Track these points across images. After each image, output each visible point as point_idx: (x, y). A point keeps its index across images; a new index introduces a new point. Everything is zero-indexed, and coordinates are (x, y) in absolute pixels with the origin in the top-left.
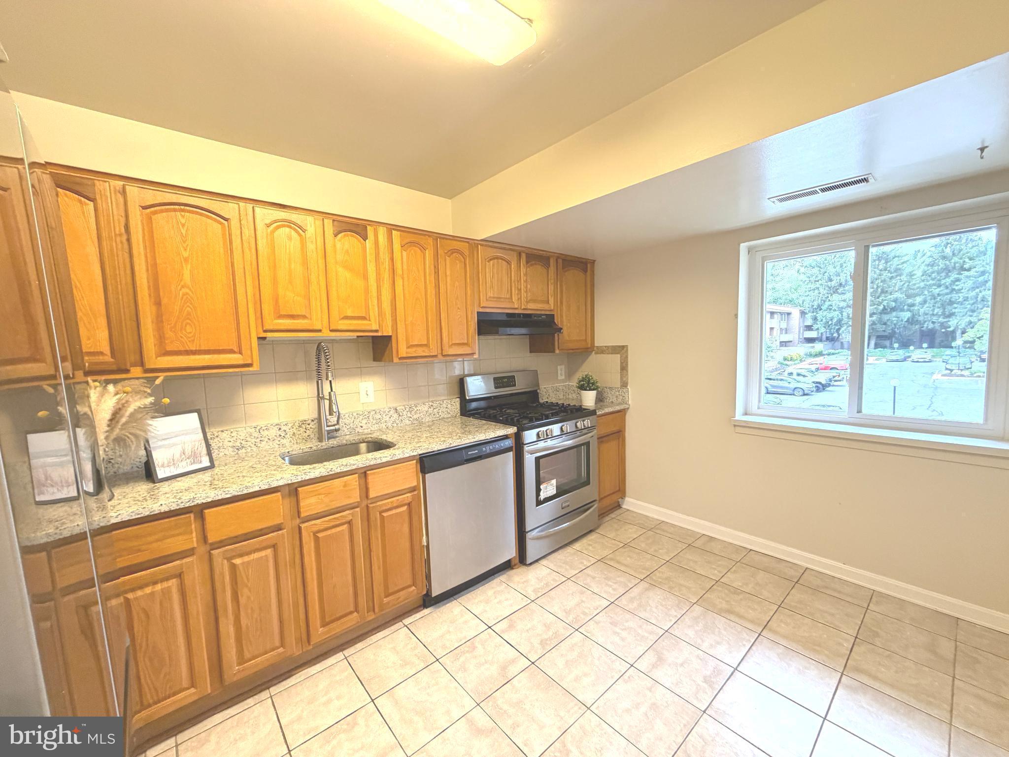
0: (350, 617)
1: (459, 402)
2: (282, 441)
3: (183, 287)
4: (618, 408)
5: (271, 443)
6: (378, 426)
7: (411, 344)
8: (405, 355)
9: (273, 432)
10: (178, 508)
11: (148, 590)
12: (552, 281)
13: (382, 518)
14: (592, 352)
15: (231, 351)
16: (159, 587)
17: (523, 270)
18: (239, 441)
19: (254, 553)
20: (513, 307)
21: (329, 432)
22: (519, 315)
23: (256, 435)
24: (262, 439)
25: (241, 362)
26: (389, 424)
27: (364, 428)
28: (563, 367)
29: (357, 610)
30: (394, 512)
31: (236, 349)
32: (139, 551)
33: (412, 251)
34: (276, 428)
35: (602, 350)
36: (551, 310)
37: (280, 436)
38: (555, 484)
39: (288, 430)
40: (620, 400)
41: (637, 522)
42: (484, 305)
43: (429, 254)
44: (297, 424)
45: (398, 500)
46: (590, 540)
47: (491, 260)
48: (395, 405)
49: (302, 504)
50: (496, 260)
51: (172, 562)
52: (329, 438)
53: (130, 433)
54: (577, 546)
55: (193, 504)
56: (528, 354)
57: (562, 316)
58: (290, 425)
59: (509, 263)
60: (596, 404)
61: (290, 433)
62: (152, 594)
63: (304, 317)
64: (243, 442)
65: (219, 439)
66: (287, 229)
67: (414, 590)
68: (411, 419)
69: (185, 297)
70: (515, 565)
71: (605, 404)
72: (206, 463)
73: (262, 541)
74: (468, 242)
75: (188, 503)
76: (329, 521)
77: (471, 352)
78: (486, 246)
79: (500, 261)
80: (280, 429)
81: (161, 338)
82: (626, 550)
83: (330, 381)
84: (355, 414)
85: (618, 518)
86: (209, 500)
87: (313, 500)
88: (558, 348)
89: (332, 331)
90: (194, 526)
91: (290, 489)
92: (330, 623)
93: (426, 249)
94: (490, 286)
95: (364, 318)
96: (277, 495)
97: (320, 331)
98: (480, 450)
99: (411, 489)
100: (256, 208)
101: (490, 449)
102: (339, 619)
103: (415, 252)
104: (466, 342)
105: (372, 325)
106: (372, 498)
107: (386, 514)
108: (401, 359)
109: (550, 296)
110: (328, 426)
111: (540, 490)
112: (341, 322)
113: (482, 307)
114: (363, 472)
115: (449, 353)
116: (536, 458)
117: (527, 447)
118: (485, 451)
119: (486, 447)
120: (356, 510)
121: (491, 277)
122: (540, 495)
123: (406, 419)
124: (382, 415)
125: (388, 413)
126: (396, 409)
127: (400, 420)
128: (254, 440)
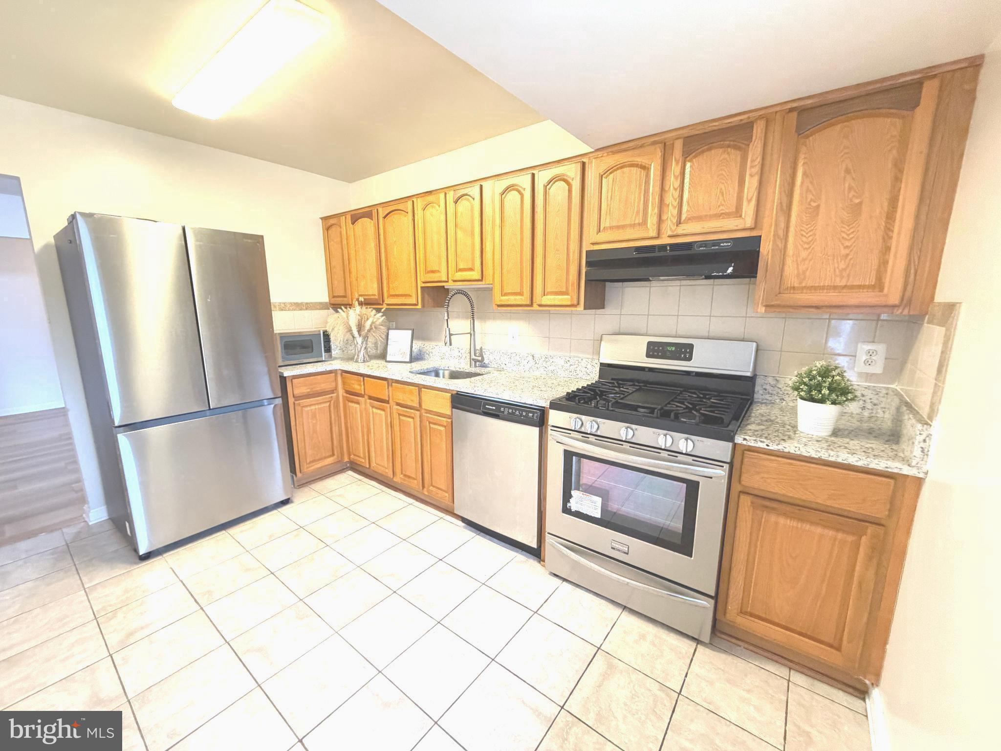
0: (414, 482)
1: (599, 364)
3: (394, 258)
7: (506, 292)
8: (499, 303)
13: (430, 427)
14: (925, 316)
16: (355, 405)
19: (379, 410)
20: (646, 235)
21: (475, 361)
25: (413, 302)
27: (507, 366)
28: (879, 347)
30: (436, 427)
33: (511, 196)
35: (941, 314)
36: (750, 229)
38: (599, 504)
43: (527, 193)
45: (439, 419)
47: (611, 173)
48: (532, 351)
49: (394, 393)
55: (360, 373)
59: (645, 168)
68: (546, 369)
69: (395, 264)
74: (578, 162)
75: (358, 371)
77: (571, 303)
78: (605, 155)
79: (626, 170)
81: (388, 288)
84: (501, 352)
86: (364, 373)
87: (398, 394)
88: (762, 304)
89: (453, 281)
90: (362, 383)
91: (390, 382)
92: (405, 475)
93: (524, 189)
94: (607, 212)
95: (471, 269)
96: (385, 382)
97: (447, 282)
98: (498, 408)
99: (447, 416)
100: (418, 199)
101: (508, 411)
102: (409, 477)
103: (513, 196)
104: (564, 290)
105: (476, 275)
106: (425, 409)
107: (432, 426)
108: (499, 306)
109: (745, 203)
110: (476, 356)
111: (571, 496)
112: (456, 274)
113: (593, 244)
114: (420, 387)
115: (543, 303)
116: (565, 451)
117: (551, 430)
118: (503, 412)
119: (505, 407)
120: (417, 412)
121: (609, 198)
122: (569, 502)
123: (541, 368)
124: (521, 358)
125: (526, 358)
126: (533, 356)
127: (536, 368)
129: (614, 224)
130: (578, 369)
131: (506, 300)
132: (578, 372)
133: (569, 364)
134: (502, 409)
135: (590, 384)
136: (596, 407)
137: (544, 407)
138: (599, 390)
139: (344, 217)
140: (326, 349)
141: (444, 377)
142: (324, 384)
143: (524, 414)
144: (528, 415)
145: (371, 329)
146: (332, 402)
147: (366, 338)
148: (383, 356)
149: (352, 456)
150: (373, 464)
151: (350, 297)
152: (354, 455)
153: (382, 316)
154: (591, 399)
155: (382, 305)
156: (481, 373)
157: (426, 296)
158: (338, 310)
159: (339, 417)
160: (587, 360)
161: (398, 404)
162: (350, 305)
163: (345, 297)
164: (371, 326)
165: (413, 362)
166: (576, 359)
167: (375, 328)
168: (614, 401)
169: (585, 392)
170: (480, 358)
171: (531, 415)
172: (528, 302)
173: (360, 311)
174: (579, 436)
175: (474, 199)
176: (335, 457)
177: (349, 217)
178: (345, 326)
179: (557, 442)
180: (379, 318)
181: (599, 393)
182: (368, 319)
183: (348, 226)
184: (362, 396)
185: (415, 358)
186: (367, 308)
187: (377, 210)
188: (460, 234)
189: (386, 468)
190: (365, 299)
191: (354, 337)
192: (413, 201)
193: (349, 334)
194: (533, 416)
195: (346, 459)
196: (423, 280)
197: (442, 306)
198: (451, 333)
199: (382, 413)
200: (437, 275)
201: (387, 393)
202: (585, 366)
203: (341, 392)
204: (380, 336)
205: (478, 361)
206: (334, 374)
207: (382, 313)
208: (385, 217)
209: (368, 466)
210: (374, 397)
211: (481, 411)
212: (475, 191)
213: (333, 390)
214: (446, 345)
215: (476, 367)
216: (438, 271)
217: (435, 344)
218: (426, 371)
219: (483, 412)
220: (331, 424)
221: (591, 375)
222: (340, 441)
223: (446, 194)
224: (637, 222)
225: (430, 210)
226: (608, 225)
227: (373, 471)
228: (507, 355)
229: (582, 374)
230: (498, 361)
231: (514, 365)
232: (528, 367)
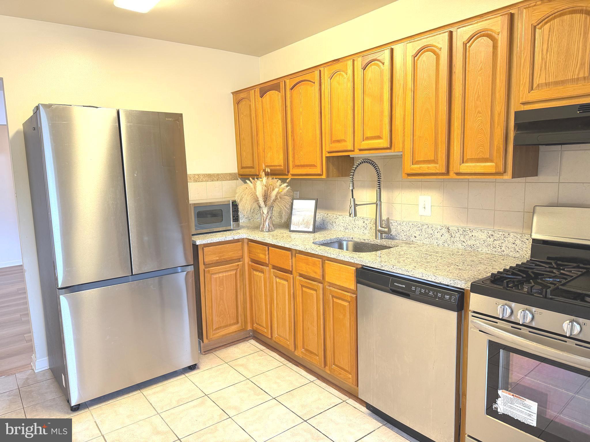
0: (315, 357)
3: (300, 129)
8: (410, 172)
16: (260, 274)
19: (283, 280)
25: (317, 173)
26: (440, 242)
27: (417, 238)
31: (316, 165)
39: (368, 224)
42: (524, 100)
43: (444, 53)
48: (449, 224)
58: (369, 221)
61: (369, 226)
62: (258, 276)
64: (347, 225)
69: (300, 135)
81: (294, 158)
84: (411, 224)
86: (269, 243)
89: (360, 150)
90: (267, 253)
91: (294, 253)
92: (307, 350)
93: (440, 49)
94: (541, 67)
95: (379, 137)
96: (289, 253)
97: (353, 151)
98: (409, 287)
99: (350, 291)
100: (326, 69)
101: (420, 291)
102: (311, 352)
103: (427, 58)
104: (487, 156)
105: (384, 143)
106: (328, 282)
107: (335, 300)
108: (409, 175)
110: (382, 227)
111: (498, 397)
112: (364, 142)
113: (524, 104)
114: (324, 259)
115: (461, 171)
116: (490, 342)
117: (473, 316)
118: (414, 292)
119: (416, 286)
120: (320, 285)
121: (545, 51)
122: (495, 403)
123: (458, 243)
124: (433, 231)
125: (440, 231)
126: (448, 229)
127: (452, 242)
128: (352, 226)
129: (551, 80)
130: (504, 245)
131: (417, 168)
132: (503, 248)
133: (492, 239)
134: (413, 288)
135: (520, 263)
136: (530, 293)
137: (463, 289)
138: (532, 272)
139: (253, 91)
140: (234, 218)
141: (347, 250)
142: (231, 253)
143: (439, 295)
144: (444, 297)
145: (276, 199)
146: (238, 270)
147: (271, 208)
148: (287, 225)
149: (255, 325)
150: (275, 335)
151: (257, 168)
152: (257, 324)
153: (287, 186)
154: (521, 283)
155: (288, 175)
156: (388, 245)
157: (331, 166)
158: (247, 181)
159: (244, 285)
160: (515, 234)
161: (301, 275)
162: (256, 176)
163: (252, 167)
164: (276, 196)
165: (317, 232)
166: (501, 233)
167: (280, 198)
168: (552, 287)
169: (514, 274)
170: (386, 230)
171: (447, 297)
172: (444, 171)
173: (266, 182)
174: (508, 326)
175: (383, 64)
176: (239, 324)
177: (257, 90)
178: (253, 196)
179: (480, 331)
180: (284, 188)
181: (533, 276)
182: (273, 190)
183: (256, 100)
184: (266, 265)
185: (318, 227)
186: (273, 178)
187: (285, 81)
188: (368, 100)
189: (287, 340)
190: (271, 170)
191: (260, 207)
192: (320, 71)
193: (255, 204)
194: (450, 298)
195: (249, 328)
196: (328, 150)
197: (347, 175)
198: (356, 203)
199: (285, 283)
200: (343, 144)
201: (290, 263)
202: (512, 241)
203: (247, 259)
204: (285, 206)
205: (385, 232)
206: (241, 243)
207: (287, 183)
208: (292, 89)
209: (270, 337)
210: (277, 267)
211: (389, 289)
212: (386, 55)
213: (240, 259)
214: (350, 216)
215: (382, 239)
216: (344, 141)
217: (340, 214)
218: (329, 242)
219: (391, 289)
220: (236, 292)
221: (521, 252)
222: (245, 308)
223: (354, 61)
225: (336, 78)
226: (543, 81)
227: (275, 342)
228: (418, 227)
229: (510, 250)
230: (407, 233)
231: (425, 237)
232: (443, 240)
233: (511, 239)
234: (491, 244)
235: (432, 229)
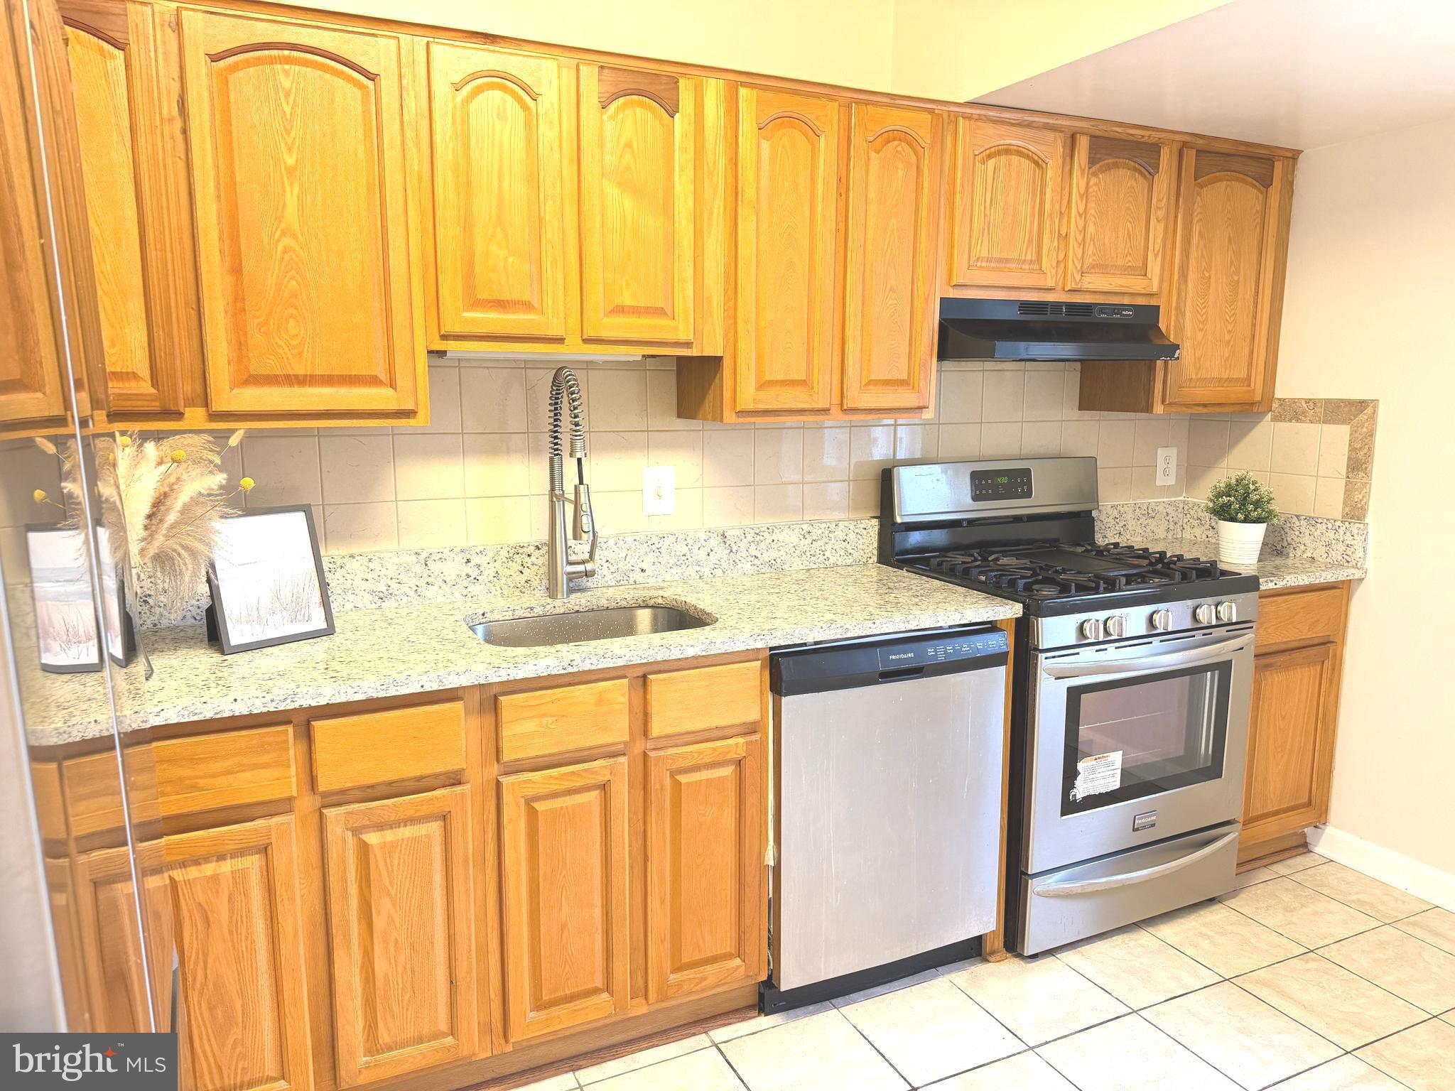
0: (595, 999)
1: (877, 528)
2: (471, 588)
3: (283, 234)
4: (1329, 577)
5: (447, 588)
6: (680, 571)
7: (767, 379)
8: (751, 407)
9: (453, 568)
10: (265, 710)
11: (209, 869)
12: (1161, 213)
13: (677, 785)
14: (1265, 413)
15: (373, 381)
16: (227, 866)
17: (1078, 181)
18: (383, 581)
19: (405, 826)
20: (1041, 284)
21: (571, 577)
22: (1056, 306)
23: (419, 569)
24: (430, 580)
25: (393, 406)
26: (706, 571)
27: (648, 573)
28: (1173, 453)
29: (608, 988)
30: (704, 775)
31: (383, 376)
32: (195, 788)
33: (785, 139)
34: (460, 559)
35: (1294, 411)
36: (1151, 295)
37: (469, 576)
38: (1119, 765)
39: (484, 565)
40: (1336, 556)
41: (1354, 897)
43: (827, 146)
44: (504, 553)
45: (714, 749)
46: (1204, 925)
47: (989, 157)
48: (719, 523)
49: (506, 732)
50: (1003, 158)
51: (252, 820)
52: (571, 591)
53: (183, 547)
54: (1169, 931)
55: (292, 707)
56: (1075, 413)
57: (1180, 312)
58: (490, 555)
59: (1039, 164)
60: (1260, 560)
61: (489, 572)
62: (216, 878)
63: (527, 306)
64: (392, 583)
65: (343, 572)
66: (497, 94)
67: (738, 967)
68: (757, 562)
69: (287, 257)
70: (993, 953)
71: (1290, 562)
72: (319, 623)
73: (422, 802)
74: (931, 111)
75: (285, 703)
76: (561, 777)
77: (915, 404)
78: (979, 119)
79: (1015, 158)
80: (468, 561)
81: (240, 346)
82: (1312, 965)
83: (579, 460)
84: (629, 540)
85: (1298, 877)
86: (323, 702)
87: (529, 726)
88: (1163, 401)
89: (586, 341)
92: (551, 1005)
95: (662, 312)
98: (920, 652)
101: (946, 652)
104: (904, 377)
106: (656, 738)
108: (747, 413)
109: (1150, 256)
111: (1077, 773)
115: (861, 404)
117: (1045, 658)
118: (934, 657)
119: (936, 646)
120: (618, 761)
123: (745, 561)
124: (689, 546)
125: (704, 543)
126: (723, 535)
127: (732, 562)
128: (415, 581)
129: (995, 254)
130: (829, 547)
131: (771, 399)
132: (828, 554)
133: (809, 541)
134: (931, 652)
143: (980, 645)
160: (846, 524)
166: (824, 525)
172: (827, 405)
175: (671, 113)
179: (1056, 678)
192: (404, 46)
216: (530, 306)
219: (881, 674)
223: (563, 66)
224: (1029, 257)
226: (984, 254)
228: (649, 543)
229: (838, 555)
230: (620, 566)
231: (669, 566)
232: (711, 563)
233: (840, 534)
234: (808, 550)
235: (686, 542)
